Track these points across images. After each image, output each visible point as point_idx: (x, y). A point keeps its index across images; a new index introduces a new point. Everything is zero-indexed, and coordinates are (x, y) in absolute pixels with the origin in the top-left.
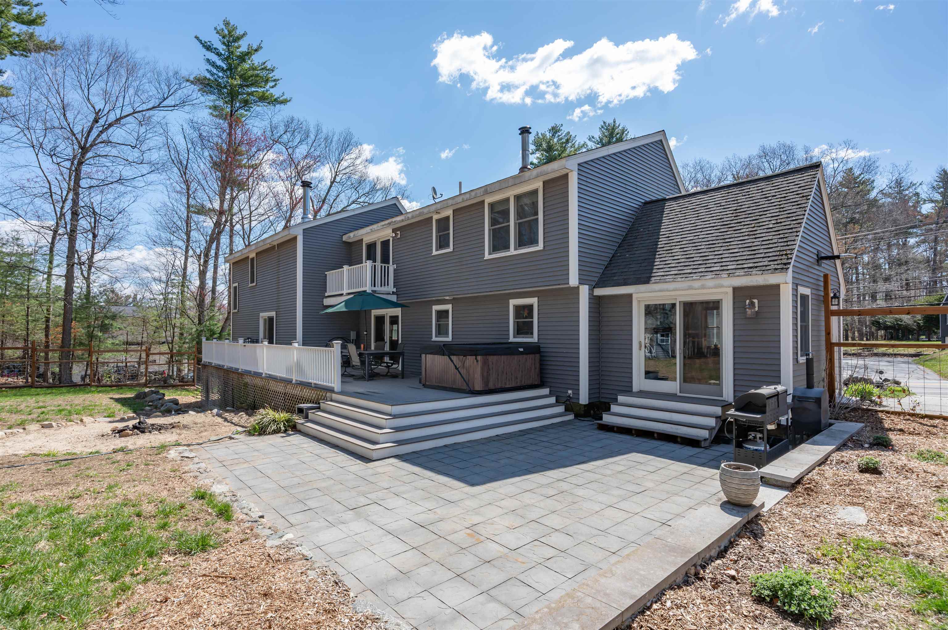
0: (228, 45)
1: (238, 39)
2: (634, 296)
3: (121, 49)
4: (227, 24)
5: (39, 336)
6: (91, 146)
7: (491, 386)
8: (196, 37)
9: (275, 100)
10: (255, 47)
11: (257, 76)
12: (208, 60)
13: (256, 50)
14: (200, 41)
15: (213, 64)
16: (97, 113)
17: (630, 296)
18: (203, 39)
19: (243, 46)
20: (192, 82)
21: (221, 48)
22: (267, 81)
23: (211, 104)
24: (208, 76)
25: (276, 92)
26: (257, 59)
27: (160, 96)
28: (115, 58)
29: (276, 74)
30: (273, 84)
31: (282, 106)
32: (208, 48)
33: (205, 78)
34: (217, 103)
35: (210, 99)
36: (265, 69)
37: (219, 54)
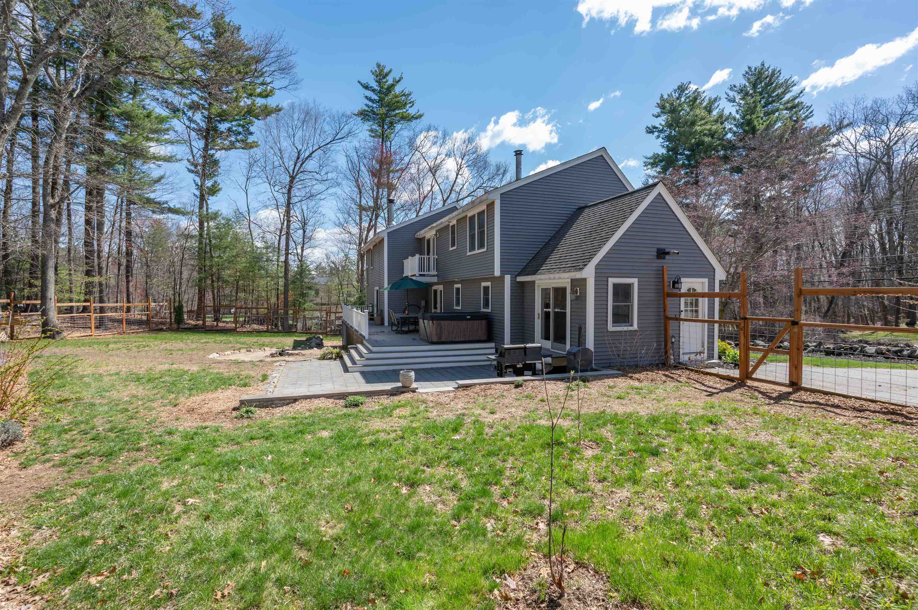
0: (379, 82)
1: (387, 75)
2: (536, 282)
3: (312, 105)
4: (379, 66)
5: (273, 300)
6: (296, 175)
7: (443, 339)
8: (359, 82)
9: (412, 117)
10: (397, 79)
11: (398, 102)
12: (366, 97)
13: (399, 81)
14: (361, 84)
15: (370, 99)
16: (299, 152)
17: (534, 282)
18: (363, 82)
19: (390, 80)
20: (356, 115)
21: (375, 85)
22: (406, 104)
23: (369, 128)
24: (366, 108)
25: (412, 111)
26: (398, 89)
27: (334, 132)
28: (307, 113)
29: (413, 97)
30: (410, 105)
31: (418, 121)
32: (366, 87)
33: (365, 111)
34: (374, 127)
35: (367, 126)
36: (404, 95)
37: (374, 91)
